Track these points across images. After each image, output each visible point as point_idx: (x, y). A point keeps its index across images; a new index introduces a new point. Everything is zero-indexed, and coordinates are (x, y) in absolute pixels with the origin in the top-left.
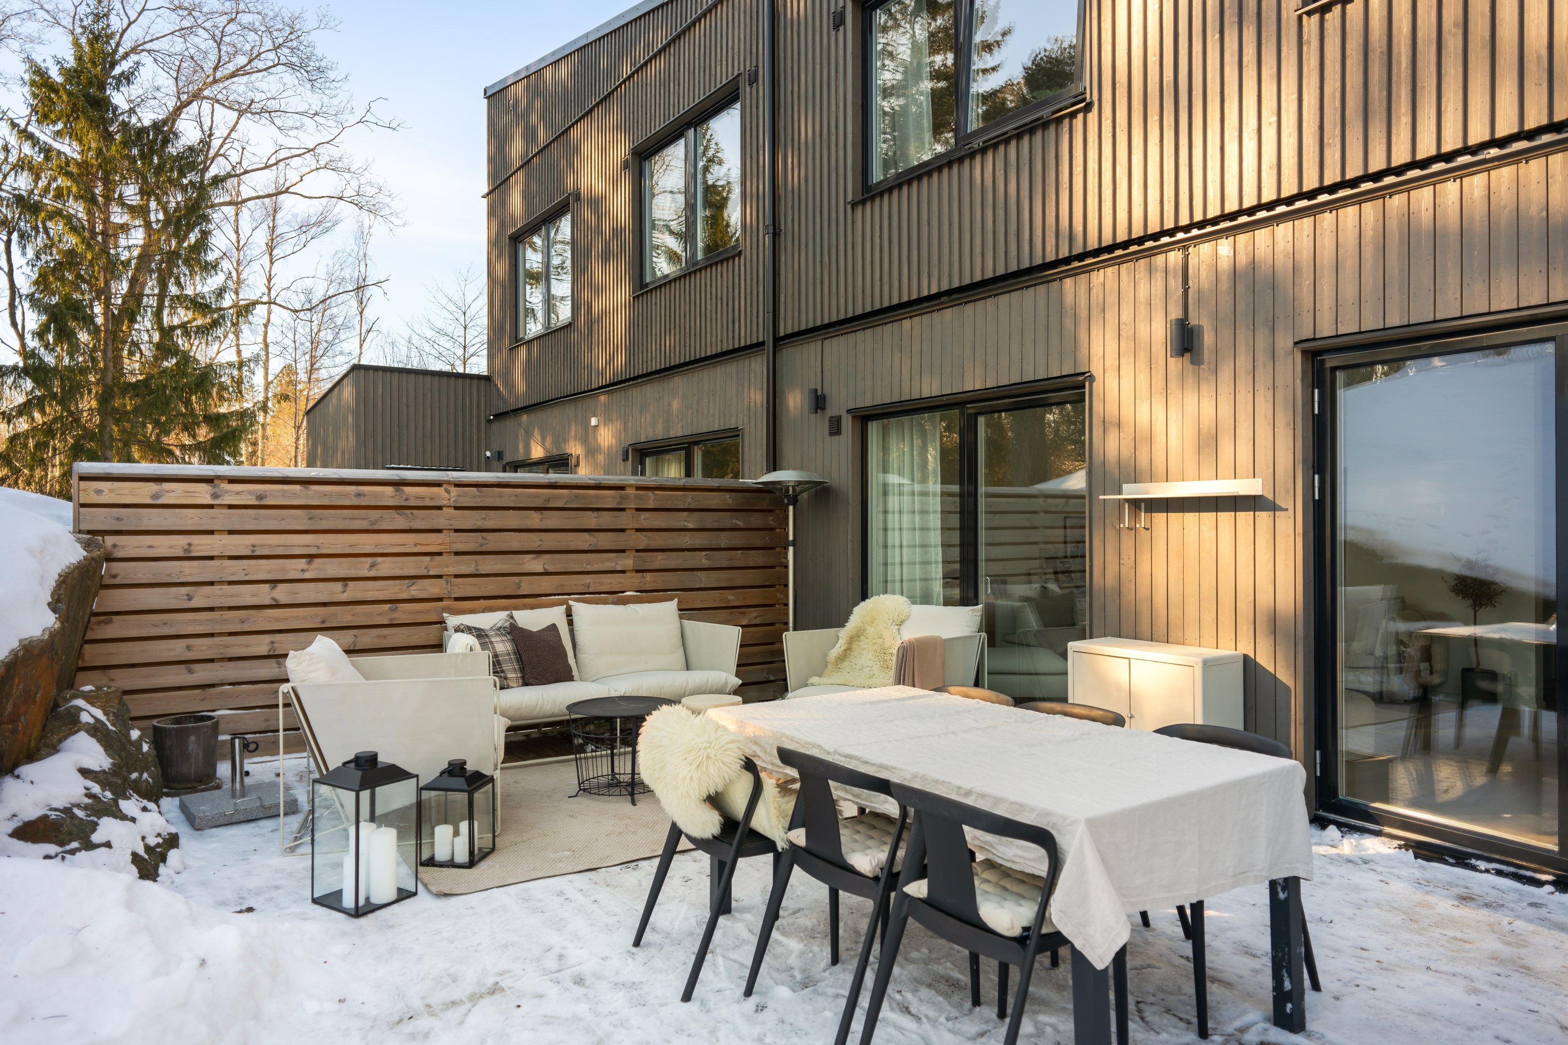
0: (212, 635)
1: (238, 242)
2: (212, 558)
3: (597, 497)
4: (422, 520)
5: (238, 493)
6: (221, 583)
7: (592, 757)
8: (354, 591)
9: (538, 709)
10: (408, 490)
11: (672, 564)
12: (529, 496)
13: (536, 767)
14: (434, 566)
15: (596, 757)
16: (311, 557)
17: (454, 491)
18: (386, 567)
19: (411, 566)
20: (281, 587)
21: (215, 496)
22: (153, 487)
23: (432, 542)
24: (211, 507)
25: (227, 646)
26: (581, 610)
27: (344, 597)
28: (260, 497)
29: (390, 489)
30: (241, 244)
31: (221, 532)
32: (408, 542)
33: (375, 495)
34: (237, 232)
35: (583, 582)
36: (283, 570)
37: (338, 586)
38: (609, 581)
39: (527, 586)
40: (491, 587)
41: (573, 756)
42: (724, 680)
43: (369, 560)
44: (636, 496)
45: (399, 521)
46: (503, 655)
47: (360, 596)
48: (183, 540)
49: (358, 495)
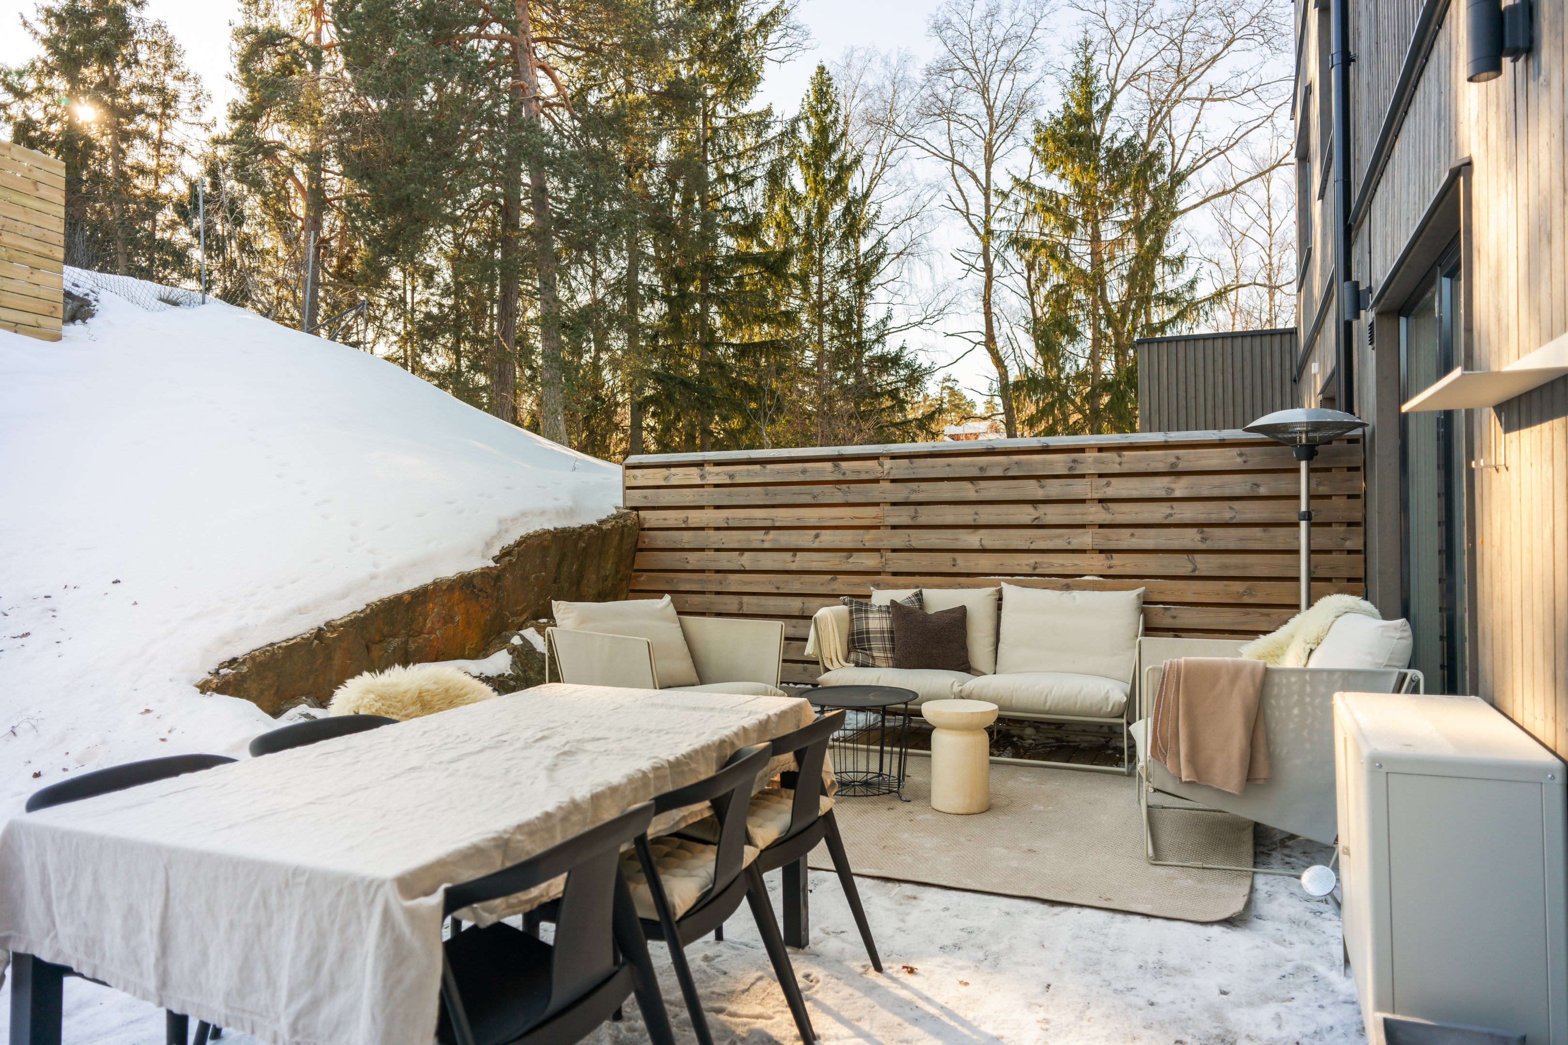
0: (703, 593)
2: (703, 529)
3: (1044, 463)
4: (856, 493)
5: (717, 474)
6: (710, 549)
8: (802, 561)
10: (844, 465)
12: (964, 465)
14: (869, 538)
16: (767, 529)
17: (888, 463)
18: (828, 538)
19: (847, 539)
20: (747, 554)
21: (702, 477)
22: (664, 472)
23: (868, 514)
24: (702, 486)
25: (712, 603)
26: (1011, 592)
27: (793, 567)
28: (731, 476)
29: (829, 465)
31: (709, 507)
32: (847, 515)
33: (819, 472)
35: (1027, 562)
36: (749, 540)
37: (788, 556)
38: (1061, 562)
39: (964, 563)
40: (924, 563)
43: (814, 532)
44: (1096, 460)
45: (837, 495)
47: (806, 566)
48: (682, 514)
49: (804, 472)
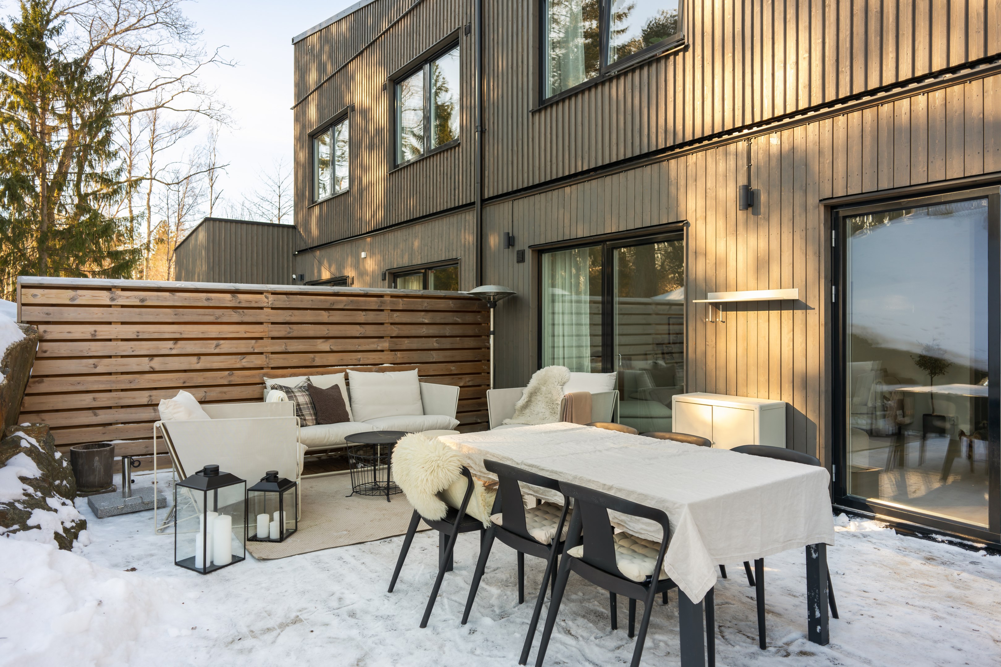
0: (110, 391)
1: (131, 140)
2: (110, 340)
3: (365, 302)
4: (250, 316)
5: (128, 297)
6: (116, 356)
7: (362, 471)
8: (205, 363)
9: (326, 440)
10: (240, 296)
11: (414, 346)
12: (321, 301)
13: (325, 478)
14: (258, 346)
15: (364, 471)
16: (176, 340)
17: (271, 297)
18: (226, 346)
19: (242, 346)
20: (156, 359)
21: (112, 299)
22: (71, 293)
23: (256, 331)
24: (110, 306)
25: (120, 398)
26: (354, 375)
27: (198, 367)
28: (142, 300)
29: (228, 296)
30: (133, 141)
31: (116, 323)
32: (241, 331)
33: (219, 300)
34: (130, 133)
35: (355, 358)
36: (157, 348)
37: (194, 359)
38: (373, 357)
39: (319, 360)
40: (295, 361)
41: (349, 471)
42: (448, 421)
43: (215, 342)
44: (391, 302)
45: (235, 317)
46: (303, 404)
47: (208, 366)
48: (91, 328)
49: (208, 299)
